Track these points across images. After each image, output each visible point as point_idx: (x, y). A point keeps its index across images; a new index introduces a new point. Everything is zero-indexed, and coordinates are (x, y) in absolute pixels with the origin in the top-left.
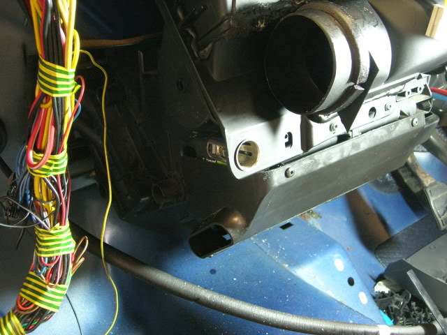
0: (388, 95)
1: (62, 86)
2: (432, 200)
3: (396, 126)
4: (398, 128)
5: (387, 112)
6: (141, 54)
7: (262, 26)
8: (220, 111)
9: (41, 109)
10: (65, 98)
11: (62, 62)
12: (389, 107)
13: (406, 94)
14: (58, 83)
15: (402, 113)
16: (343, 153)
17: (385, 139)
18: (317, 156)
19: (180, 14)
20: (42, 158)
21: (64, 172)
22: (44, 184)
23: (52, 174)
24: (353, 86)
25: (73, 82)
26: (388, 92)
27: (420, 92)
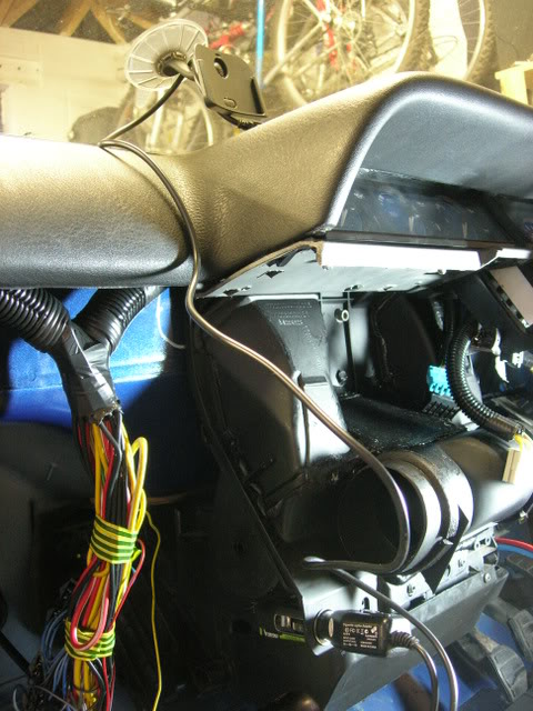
0: (461, 549)
1: (123, 551)
2: (498, 667)
3: (469, 583)
4: (471, 585)
5: (461, 569)
6: (178, 514)
7: (336, 479)
8: (295, 577)
9: (92, 577)
10: (124, 564)
11: (125, 523)
12: (462, 563)
13: (476, 546)
14: (119, 547)
15: (471, 569)
17: (460, 599)
19: (243, 469)
20: (92, 638)
21: (110, 654)
22: (86, 668)
23: (97, 656)
24: (442, 541)
25: (133, 546)
27: (488, 543)
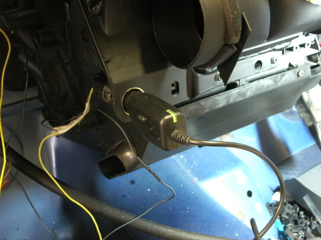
0: (274, 50)
4: (284, 78)
5: (273, 65)
12: (275, 61)
13: (294, 49)
15: (290, 65)
16: (229, 100)
18: (202, 102)
26: (274, 47)
27: (307, 47)
